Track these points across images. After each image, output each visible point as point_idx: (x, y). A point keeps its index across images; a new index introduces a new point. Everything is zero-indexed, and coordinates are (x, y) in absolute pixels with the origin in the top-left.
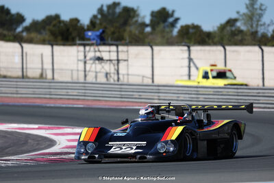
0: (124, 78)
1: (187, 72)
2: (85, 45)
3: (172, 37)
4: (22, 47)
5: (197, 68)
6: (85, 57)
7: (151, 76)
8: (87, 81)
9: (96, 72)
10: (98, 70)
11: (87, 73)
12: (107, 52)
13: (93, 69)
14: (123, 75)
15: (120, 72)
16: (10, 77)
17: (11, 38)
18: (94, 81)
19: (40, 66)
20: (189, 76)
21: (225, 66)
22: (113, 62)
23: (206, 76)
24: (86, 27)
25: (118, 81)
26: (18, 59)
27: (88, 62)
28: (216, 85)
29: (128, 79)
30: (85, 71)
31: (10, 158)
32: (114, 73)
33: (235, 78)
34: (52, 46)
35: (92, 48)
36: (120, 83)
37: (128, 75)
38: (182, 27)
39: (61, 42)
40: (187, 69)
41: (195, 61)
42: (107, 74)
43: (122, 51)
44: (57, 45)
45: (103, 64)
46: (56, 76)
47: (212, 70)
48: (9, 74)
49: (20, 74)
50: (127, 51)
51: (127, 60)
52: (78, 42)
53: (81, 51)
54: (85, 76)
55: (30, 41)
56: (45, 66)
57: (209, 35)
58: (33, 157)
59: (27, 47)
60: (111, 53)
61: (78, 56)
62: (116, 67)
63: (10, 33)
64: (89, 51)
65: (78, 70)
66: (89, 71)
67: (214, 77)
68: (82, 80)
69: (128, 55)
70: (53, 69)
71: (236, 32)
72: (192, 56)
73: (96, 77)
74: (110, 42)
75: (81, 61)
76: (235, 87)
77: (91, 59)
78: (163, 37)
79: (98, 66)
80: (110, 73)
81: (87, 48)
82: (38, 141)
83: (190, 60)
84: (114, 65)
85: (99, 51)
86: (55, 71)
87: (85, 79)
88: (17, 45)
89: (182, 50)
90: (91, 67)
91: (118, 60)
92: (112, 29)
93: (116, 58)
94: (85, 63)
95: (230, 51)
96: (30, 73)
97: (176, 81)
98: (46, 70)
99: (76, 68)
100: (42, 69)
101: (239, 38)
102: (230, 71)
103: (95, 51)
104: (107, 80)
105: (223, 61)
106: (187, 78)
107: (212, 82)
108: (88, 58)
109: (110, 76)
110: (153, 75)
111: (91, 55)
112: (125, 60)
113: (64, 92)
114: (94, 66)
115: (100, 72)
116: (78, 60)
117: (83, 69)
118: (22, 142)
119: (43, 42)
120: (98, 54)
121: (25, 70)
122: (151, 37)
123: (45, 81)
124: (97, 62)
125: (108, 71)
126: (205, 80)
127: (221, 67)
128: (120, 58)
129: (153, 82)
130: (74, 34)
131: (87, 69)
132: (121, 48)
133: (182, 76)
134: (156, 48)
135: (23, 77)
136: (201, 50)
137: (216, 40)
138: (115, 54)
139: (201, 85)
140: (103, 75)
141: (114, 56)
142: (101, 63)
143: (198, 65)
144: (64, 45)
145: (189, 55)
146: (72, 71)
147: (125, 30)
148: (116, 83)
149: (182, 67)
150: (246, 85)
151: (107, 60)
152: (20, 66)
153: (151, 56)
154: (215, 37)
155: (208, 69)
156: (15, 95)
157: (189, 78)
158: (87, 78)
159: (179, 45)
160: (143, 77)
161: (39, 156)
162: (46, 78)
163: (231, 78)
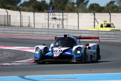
0: (65, 27)
1: (93, 25)
2: (48, 12)
3: (86, 9)
4: (21, 13)
5: (98, 23)
6: (48, 18)
7: (77, 26)
8: (49, 28)
9: (53, 24)
10: (54, 23)
11: (49, 25)
12: (58, 15)
13: (52, 23)
14: (65, 26)
15: (64, 24)
16: (15, 26)
17: (16, 9)
18: (52, 28)
19: (28, 21)
20: (94, 26)
21: (110, 22)
22: (61, 20)
23: (102, 26)
24: (48, 4)
25: (63, 28)
26: (19, 18)
27: (50, 20)
28: (106, 30)
29: (67, 27)
30: (48, 24)
31: (18, 61)
32: (61, 25)
33: (115, 27)
34: (34, 12)
35: (52, 14)
36: (64, 29)
37: (67, 25)
38: (91, 5)
39: (37, 11)
40: (93, 23)
41: (97, 19)
42: (58, 25)
43: (65, 15)
44: (36, 12)
45: (56, 21)
46: (35, 26)
47: (104, 24)
48: (14, 25)
49: (19, 25)
50: (67, 15)
51: (67, 19)
52: (46, 11)
53: (46, 15)
54: (48, 26)
55: (24, 10)
56: (31, 22)
57: (103, 8)
58: (29, 61)
59: (23, 13)
60: (60, 16)
61: (45, 17)
62: (62, 22)
63: (15, 7)
64: (50, 15)
65: (45, 24)
66: (50, 24)
67: (105, 27)
68: (47, 28)
69: (67, 17)
70: (34, 23)
71: (115, 7)
72: (96, 18)
73: (53, 27)
74: (60, 11)
75: (47, 19)
76: (115, 31)
77: (51, 19)
78: (83, 9)
79: (54, 22)
80: (59, 25)
81: (50, 14)
82: (30, 54)
83: (95, 19)
84: (61, 21)
85: (55, 15)
86: (35, 24)
87: (48, 27)
88: (18, 12)
89: (91, 15)
90: (51, 22)
91: (63, 19)
92: (60, 5)
93: (62, 18)
94: (48, 20)
95: (112, 15)
96: (24, 25)
97: (89, 28)
98: (31, 23)
99: (44, 22)
100: (29, 23)
101: (116, 9)
102: (112, 24)
103: (53, 15)
104: (58, 28)
105: (109, 20)
106: (93, 27)
107: (104, 29)
108: (50, 18)
109: (60, 26)
110: (78, 26)
111: (51, 17)
112: (66, 19)
113: (39, 33)
114: (52, 21)
115: (55, 24)
116: (45, 19)
117: (47, 23)
118: (23, 55)
119: (29, 11)
120: (54, 16)
121: (22, 23)
122: (77, 9)
123: (30, 28)
124: (54, 20)
125: (59, 24)
126: (101, 28)
127: (108, 22)
128: (64, 18)
129: (78, 29)
130: (43, 7)
131: (49, 23)
132: (64, 14)
133: (91, 26)
134: (80, 14)
135: (21, 26)
136: (99, 15)
137: (106, 10)
138: (62, 16)
139: (100, 30)
140: (56, 25)
141: (61, 17)
142: (55, 20)
143: (98, 22)
144: (39, 12)
145: (95, 17)
146: (43, 23)
147: (66, 6)
148: (62, 29)
149: (91, 22)
150: (120, 30)
151: (58, 19)
152: (20, 21)
153: (77, 18)
154: (105, 9)
155: (103, 23)
156: (18, 34)
157: (94, 27)
158: (49, 27)
159: (90, 13)
160: (74, 26)
161: (31, 61)
162: (31, 27)
163: (113, 27)
